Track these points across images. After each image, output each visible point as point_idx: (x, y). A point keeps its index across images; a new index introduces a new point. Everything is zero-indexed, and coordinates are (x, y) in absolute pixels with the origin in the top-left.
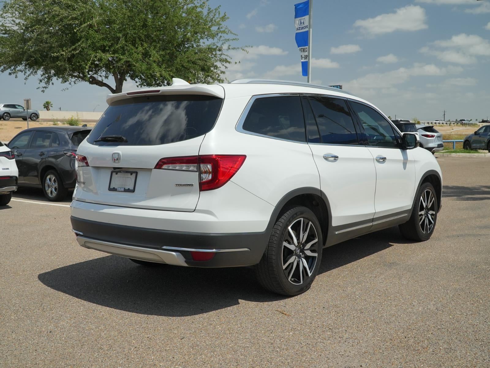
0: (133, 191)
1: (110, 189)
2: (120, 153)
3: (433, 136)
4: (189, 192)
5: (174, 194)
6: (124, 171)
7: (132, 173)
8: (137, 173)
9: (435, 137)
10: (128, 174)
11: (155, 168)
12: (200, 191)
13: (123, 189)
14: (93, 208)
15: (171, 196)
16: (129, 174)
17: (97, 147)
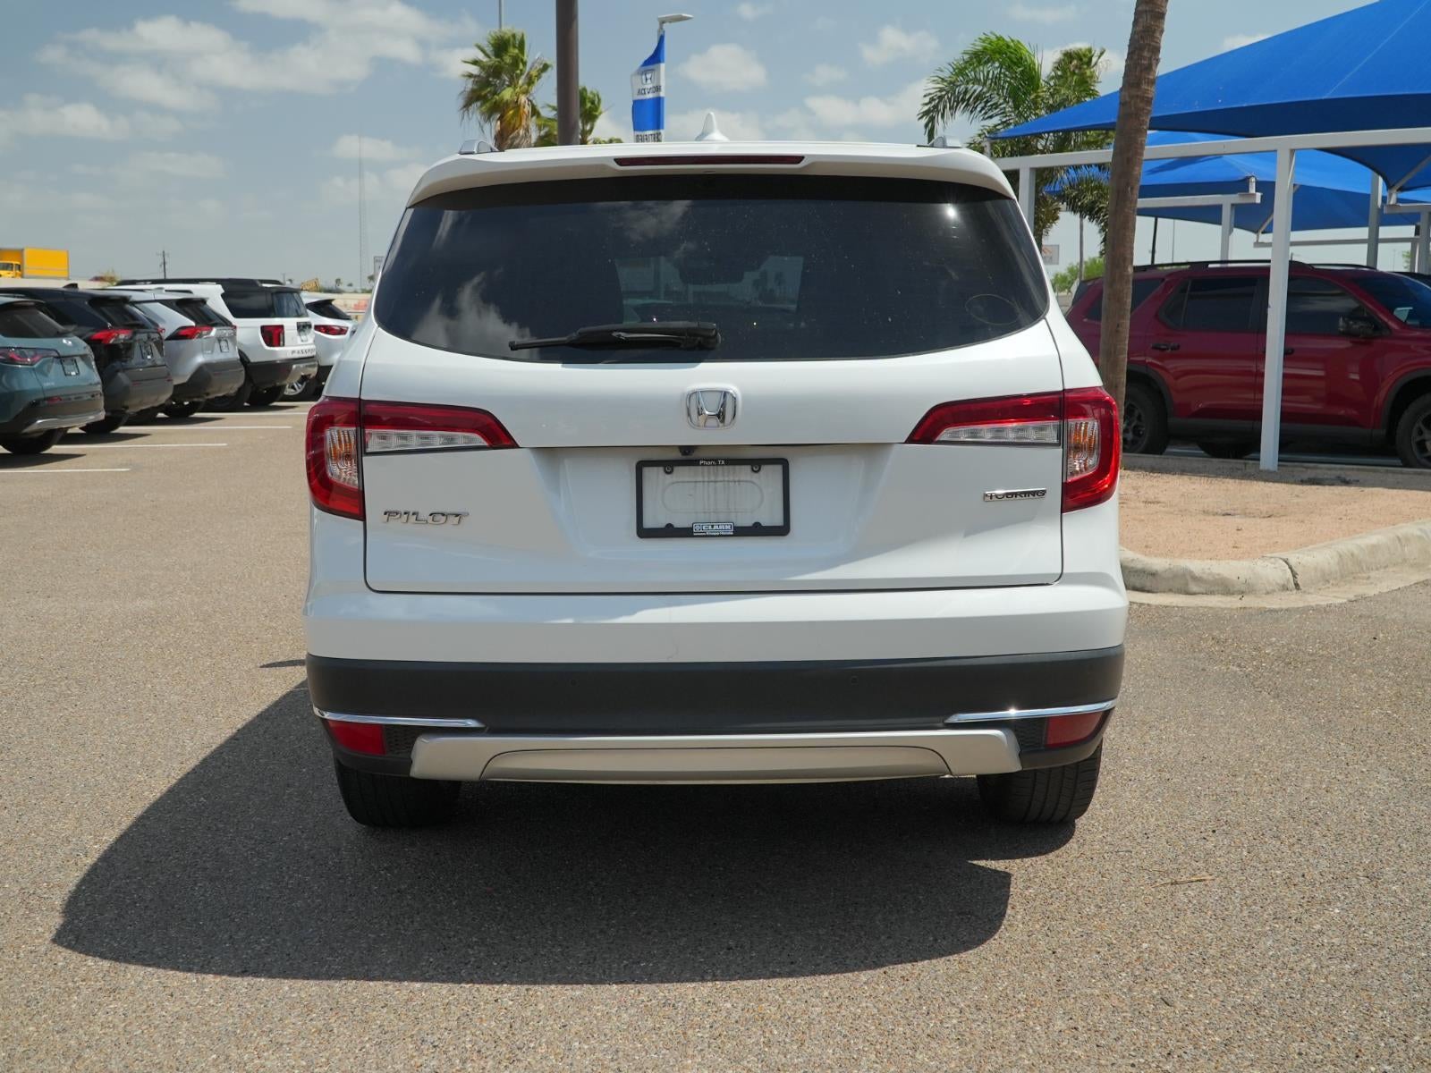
0: (782, 530)
1: (644, 533)
2: (733, 388)
3: (342, 331)
4: (1027, 519)
5: (974, 527)
6: (716, 460)
7: (756, 464)
8: (784, 463)
9: (348, 333)
10: (743, 467)
11: (911, 440)
12: (1062, 512)
13: (728, 529)
14: (565, 615)
15: (967, 535)
16: (747, 468)
17: (556, 367)
